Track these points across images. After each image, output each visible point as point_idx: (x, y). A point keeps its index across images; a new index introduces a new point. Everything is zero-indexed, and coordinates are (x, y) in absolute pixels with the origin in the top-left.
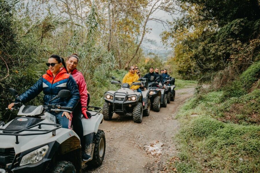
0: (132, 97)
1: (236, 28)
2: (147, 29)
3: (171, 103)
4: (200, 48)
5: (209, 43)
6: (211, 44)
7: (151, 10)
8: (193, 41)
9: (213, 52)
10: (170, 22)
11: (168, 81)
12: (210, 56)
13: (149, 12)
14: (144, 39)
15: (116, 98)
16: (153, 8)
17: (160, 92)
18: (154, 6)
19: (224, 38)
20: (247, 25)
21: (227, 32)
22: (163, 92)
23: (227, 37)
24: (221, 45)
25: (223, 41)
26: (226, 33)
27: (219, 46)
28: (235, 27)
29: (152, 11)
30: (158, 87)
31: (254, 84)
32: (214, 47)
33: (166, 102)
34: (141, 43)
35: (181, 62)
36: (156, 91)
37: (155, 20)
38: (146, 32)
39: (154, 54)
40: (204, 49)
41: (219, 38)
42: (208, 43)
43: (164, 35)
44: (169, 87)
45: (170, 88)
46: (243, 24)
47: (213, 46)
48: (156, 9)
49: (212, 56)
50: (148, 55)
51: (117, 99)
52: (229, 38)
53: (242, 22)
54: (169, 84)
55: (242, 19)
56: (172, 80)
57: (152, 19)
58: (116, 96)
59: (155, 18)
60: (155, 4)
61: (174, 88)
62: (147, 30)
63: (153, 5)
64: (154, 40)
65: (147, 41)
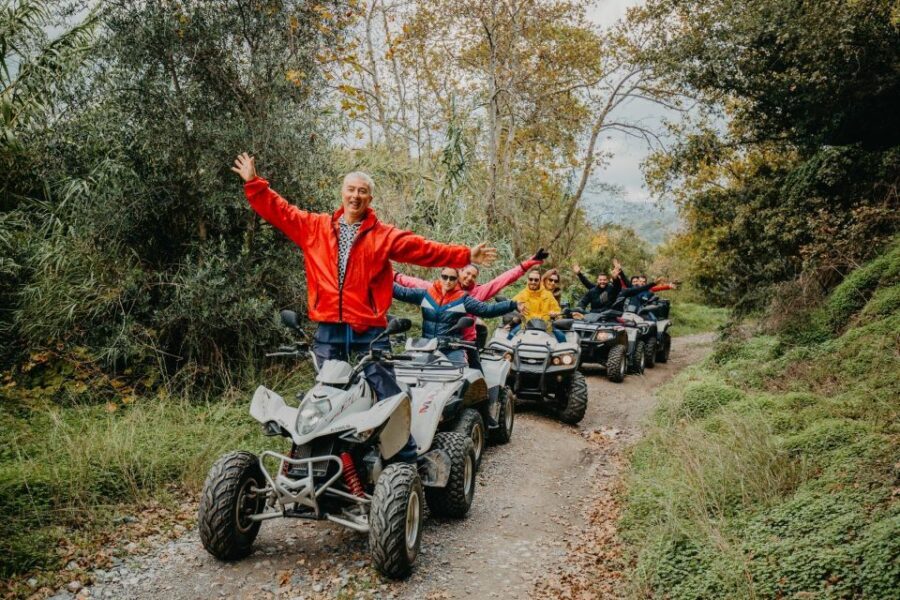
0: (563, 355)
1: (828, 171)
2: (598, 154)
3: (658, 368)
4: (739, 221)
5: (763, 206)
6: (768, 212)
7: (611, 100)
8: (725, 198)
9: (771, 232)
10: (672, 124)
11: (648, 307)
12: (764, 244)
13: (605, 105)
14: (588, 183)
15: (523, 358)
16: (615, 94)
17: (623, 334)
18: (618, 89)
19: (799, 194)
20: (861, 162)
21: (808, 181)
22: (632, 336)
23: (809, 195)
24: (793, 214)
25: (797, 204)
26: (805, 183)
27: (787, 216)
28: (827, 167)
29: (613, 103)
30: (618, 322)
31: (853, 316)
32: (775, 220)
33: (642, 363)
34: (579, 196)
35: (706, 250)
36: (614, 332)
37: (622, 128)
38: (593, 165)
39: (618, 228)
40: (748, 224)
41: (788, 196)
42: (760, 209)
43: (653, 166)
44: (650, 323)
45: (654, 328)
46: (849, 161)
47: (772, 215)
48: (626, 95)
49: (770, 242)
50: (601, 230)
51: (524, 360)
52: (812, 196)
53: (847, 154)
54: (653, 317)
55: (846, 149)
56: (661, 305)
57: (615, 124)
58: (522, 354)
59: (622, 122)
60: (622, 83)
61: (667, 327)
62: (597, 158)
63: (615, 87)
64: (618, 187)
65: (599, 189)
